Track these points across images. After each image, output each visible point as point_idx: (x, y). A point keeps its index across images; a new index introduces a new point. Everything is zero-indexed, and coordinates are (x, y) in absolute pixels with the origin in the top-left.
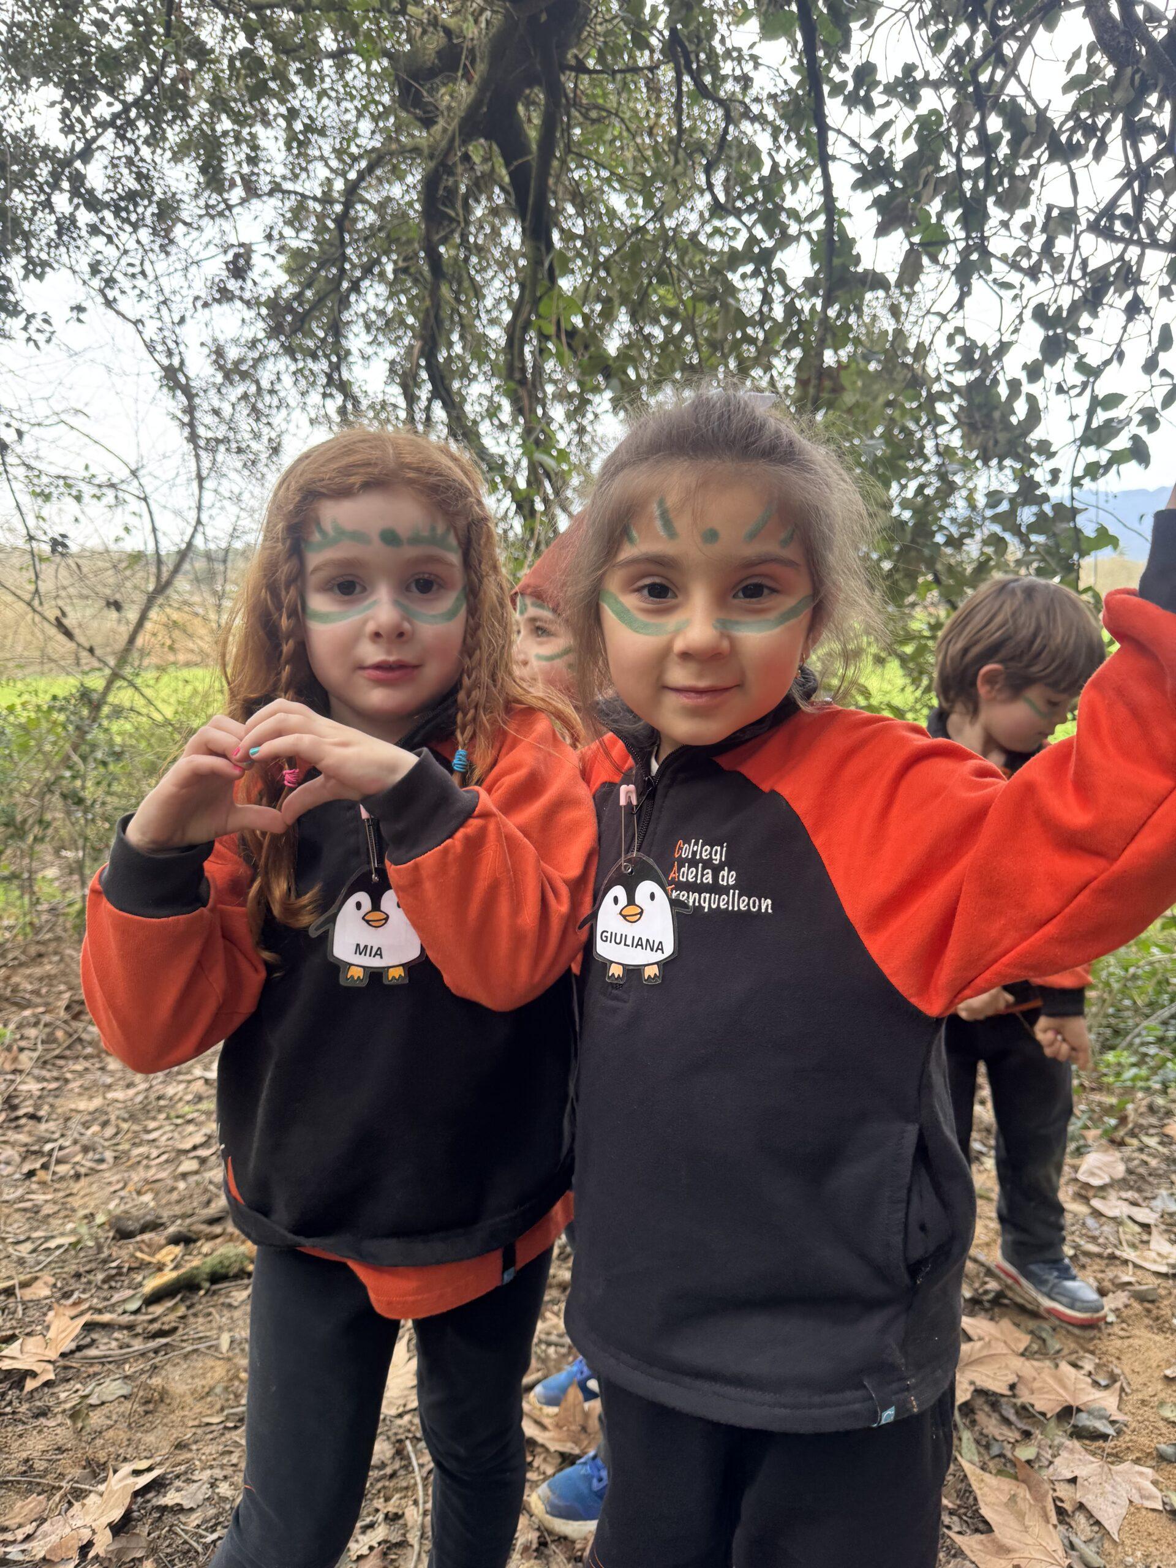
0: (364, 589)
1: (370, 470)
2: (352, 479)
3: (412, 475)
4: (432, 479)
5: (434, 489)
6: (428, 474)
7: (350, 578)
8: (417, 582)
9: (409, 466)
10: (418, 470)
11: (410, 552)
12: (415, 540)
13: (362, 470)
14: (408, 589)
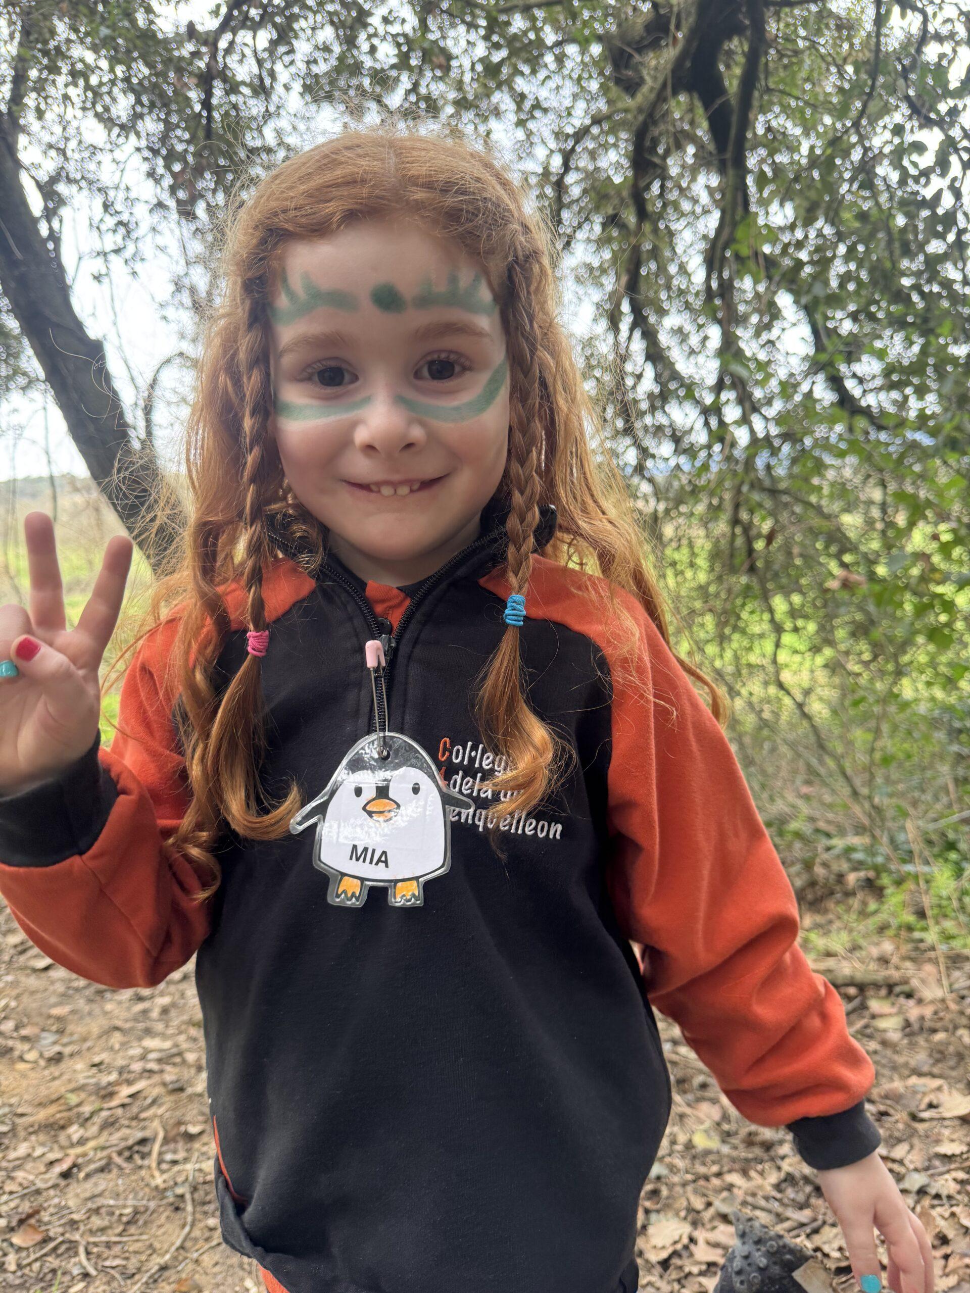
0: (355, 378)
1: (355, 191)
2: (331, 207)
3: (420, 195)
4: (450, 200)
5: (453, 215)
6: (444, 191)
7: (333, 364)
8: (431, 363)
9: (414, 181)
10: (429, 186)
11: (418, 319)
12: (425, 301)
13: (344, 191)
14: (417, 375)
